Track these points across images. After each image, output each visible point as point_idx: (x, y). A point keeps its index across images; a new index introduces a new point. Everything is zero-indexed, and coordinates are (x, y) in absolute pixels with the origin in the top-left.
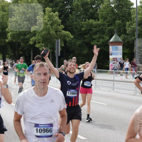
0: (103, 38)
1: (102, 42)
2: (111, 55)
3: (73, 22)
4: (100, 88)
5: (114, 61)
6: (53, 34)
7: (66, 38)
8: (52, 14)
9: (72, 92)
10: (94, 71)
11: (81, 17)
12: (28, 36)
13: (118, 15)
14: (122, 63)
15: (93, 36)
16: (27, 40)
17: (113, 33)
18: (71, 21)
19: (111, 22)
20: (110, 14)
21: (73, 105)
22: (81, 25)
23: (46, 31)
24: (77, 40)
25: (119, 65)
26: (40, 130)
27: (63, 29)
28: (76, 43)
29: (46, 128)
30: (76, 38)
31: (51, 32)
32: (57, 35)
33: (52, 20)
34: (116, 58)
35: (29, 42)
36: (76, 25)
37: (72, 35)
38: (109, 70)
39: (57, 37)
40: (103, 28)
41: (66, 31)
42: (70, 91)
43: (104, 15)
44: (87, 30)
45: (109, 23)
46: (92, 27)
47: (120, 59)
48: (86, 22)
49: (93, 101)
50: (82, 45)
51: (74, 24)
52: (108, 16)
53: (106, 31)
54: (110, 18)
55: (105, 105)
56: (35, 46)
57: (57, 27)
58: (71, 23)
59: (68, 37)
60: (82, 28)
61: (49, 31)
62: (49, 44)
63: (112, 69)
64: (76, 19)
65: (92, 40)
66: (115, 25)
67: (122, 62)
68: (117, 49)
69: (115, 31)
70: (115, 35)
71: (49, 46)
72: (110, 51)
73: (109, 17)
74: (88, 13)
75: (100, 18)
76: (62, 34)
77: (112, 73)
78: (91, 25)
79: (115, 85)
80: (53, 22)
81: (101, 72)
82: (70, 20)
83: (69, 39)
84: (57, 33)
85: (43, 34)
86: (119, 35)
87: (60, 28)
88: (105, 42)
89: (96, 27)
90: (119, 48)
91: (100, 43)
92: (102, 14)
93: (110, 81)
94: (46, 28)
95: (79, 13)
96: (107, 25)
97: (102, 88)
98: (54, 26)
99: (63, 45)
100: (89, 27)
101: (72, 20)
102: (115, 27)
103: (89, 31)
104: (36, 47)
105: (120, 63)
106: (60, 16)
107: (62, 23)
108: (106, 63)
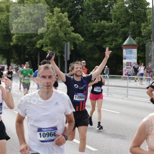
0: (116, 40)
1: (115, 45)
2: (125, 59)
3: (84, 23)
4: (112, 95)
5: (128, 65)
6: (62, 36)
7: (75, 41)
8: (61, 15)
9: (79, 96)
10: (107, 76)
11: (93, 18)
12: (35, 38)
13: (133, 15)
14: (136, 68)
15: (105, 38)
16: (34, 43)
17: (127, 35)
18: (81, 23)
19: (125, 24)
20: (124, 15)
21: (81, 110)
22: (92, 26)
23: (54, 33)
24: (88, 42)
25: (133, 69)
26: (44, 134)
27: (73, 31)
28: (87, 46)
29: (49, 132)
30: (86, 41)
31: (59, 35)
32: (66, 38)
33: (61, 21)
34: (130, 63)
35: (35, 46)
36: (87, 26)
37: (82, 37)
38: (122, 75)
39: (67, 40)
40: (116, 30)
41: (76, 33)
42: (77, 95)
43: (117, 16)
44: (99, 31)
45: (123, 25)
46: (104, 29)
47: (134, 63)
48: (98, 24)
49: (105, 110)
50: (93, 48)
51: (85, 25)
52: (122, 16)
53: (120, 33)
54: (124, 18)
55: (117, 114)
56: (43, 49)
57: (67, 29)
58: (81, 24)
59: (79, 40)
60: (93, 30)
61: (58, 33)
62: (57, 47)
63: (126, 75)
64: (86, 20)
65: (104, 43)
66: (130, 26)
67: (136, 66)
68: (131, 52)
69: (130, 33)
70: (129, 37)
71: (57, 50)
72: (123, 55)
73: (122, 18)
74: (100, 14)
75: (113, 19)
76: (71, 36)
77: (125, 79)
78: (104, 27)
79: (129, 92)
80: (61, 23)
81: (114, 78)
82: (80, 21)
83: (79, 42)
84: (66, 36)
85: (51, 36)
86: (134, 38)
87: (70, 30)
88: (118, 46)
89: (108, 29)
90: (134, 52)
91: (113, 47)
92: (115, 15)
93: (124, 87)
94: (54, 30)
95: (90, 13)
96: (121, 27)
97: (115, 96)
98: (63, 28)
99: (73, 49)
100: (101, 28)
101: (82, 21)
102: (129, 28)
103: (101, 33)
104: (43, 51)
105: (134, 67)
106: (69, 17)
107: (72, 25)
108: (119, 68)
